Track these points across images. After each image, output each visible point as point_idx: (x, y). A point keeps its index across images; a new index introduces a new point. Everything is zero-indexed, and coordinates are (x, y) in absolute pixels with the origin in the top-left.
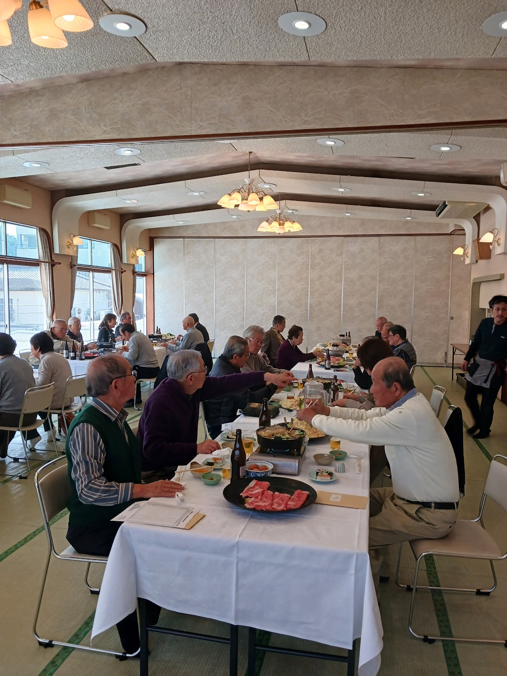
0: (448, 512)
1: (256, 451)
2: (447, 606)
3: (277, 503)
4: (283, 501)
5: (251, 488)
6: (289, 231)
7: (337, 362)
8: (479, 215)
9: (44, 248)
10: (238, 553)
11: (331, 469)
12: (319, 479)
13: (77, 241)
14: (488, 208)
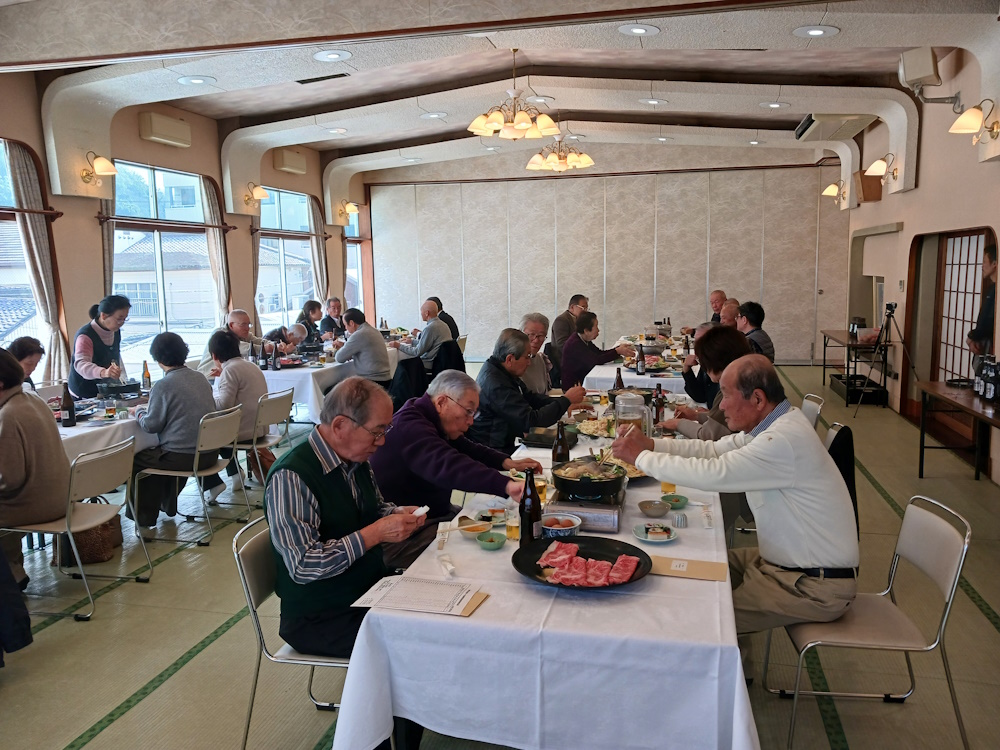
0: (845, 582)
1: (553, 499)
2: (843, 720)
3: (594, 574)
4: (601, 571)
5: (551, 553)
6: (575, 167)
7: (655, 363)
8: (861, 134)
9: (211, 205)
10: (542, 650)
11: (667, 523)
12: (650, 538)
13: (259, 193)
14: (877, 122)
